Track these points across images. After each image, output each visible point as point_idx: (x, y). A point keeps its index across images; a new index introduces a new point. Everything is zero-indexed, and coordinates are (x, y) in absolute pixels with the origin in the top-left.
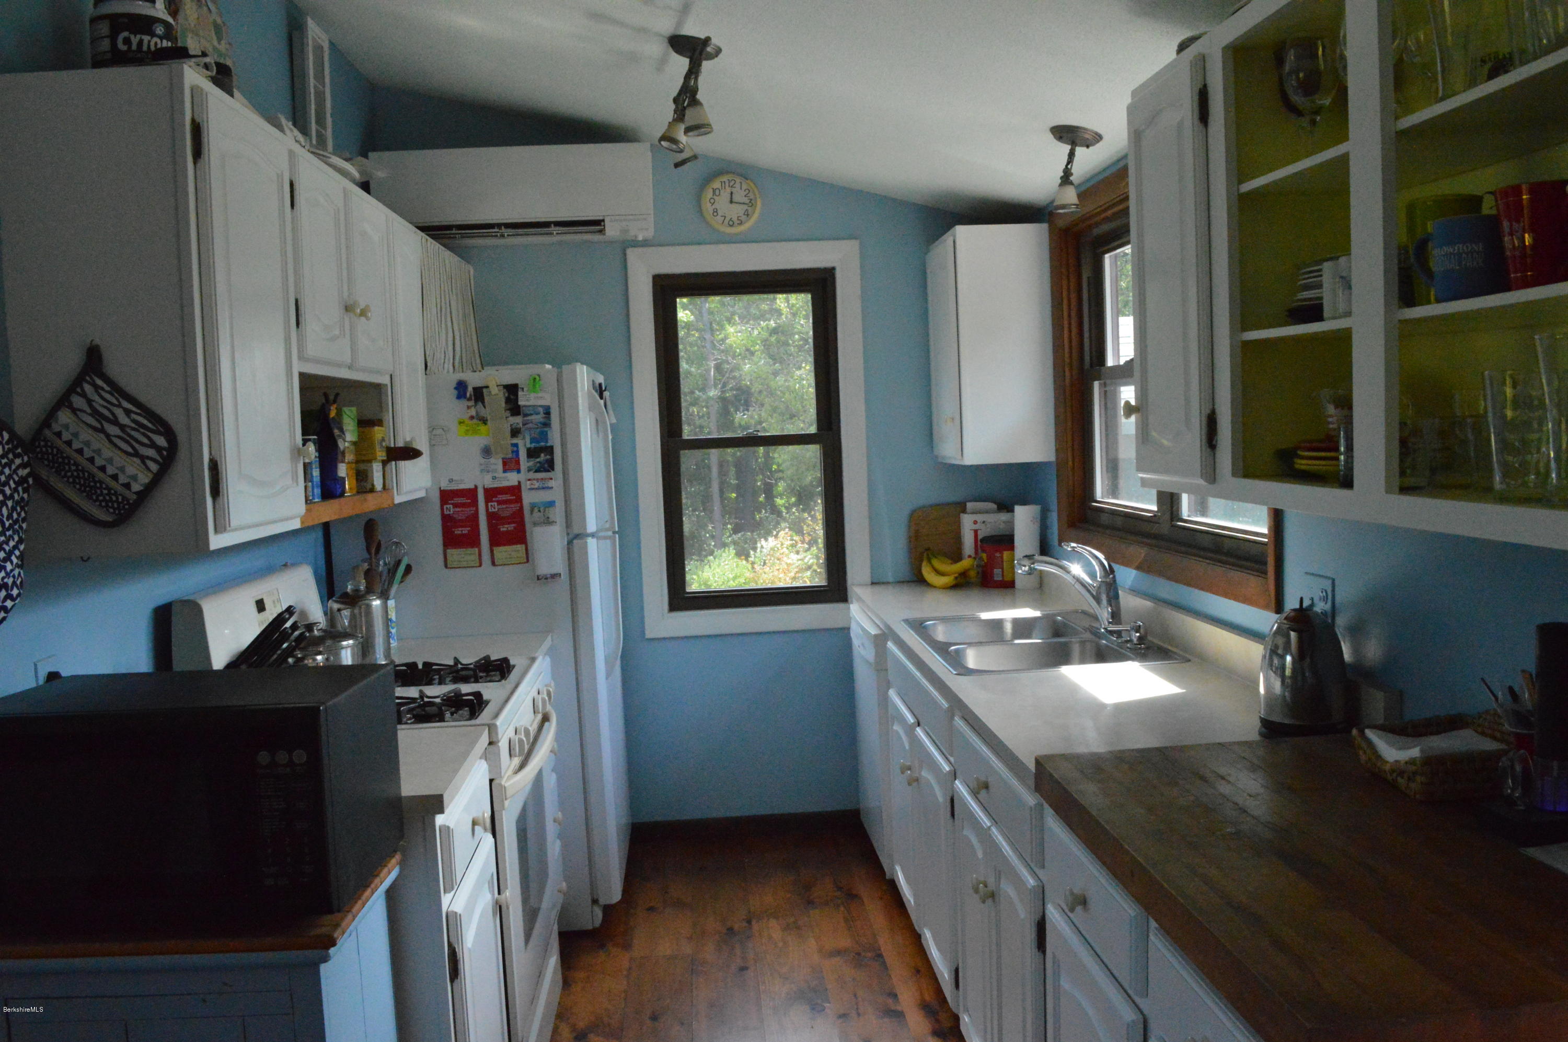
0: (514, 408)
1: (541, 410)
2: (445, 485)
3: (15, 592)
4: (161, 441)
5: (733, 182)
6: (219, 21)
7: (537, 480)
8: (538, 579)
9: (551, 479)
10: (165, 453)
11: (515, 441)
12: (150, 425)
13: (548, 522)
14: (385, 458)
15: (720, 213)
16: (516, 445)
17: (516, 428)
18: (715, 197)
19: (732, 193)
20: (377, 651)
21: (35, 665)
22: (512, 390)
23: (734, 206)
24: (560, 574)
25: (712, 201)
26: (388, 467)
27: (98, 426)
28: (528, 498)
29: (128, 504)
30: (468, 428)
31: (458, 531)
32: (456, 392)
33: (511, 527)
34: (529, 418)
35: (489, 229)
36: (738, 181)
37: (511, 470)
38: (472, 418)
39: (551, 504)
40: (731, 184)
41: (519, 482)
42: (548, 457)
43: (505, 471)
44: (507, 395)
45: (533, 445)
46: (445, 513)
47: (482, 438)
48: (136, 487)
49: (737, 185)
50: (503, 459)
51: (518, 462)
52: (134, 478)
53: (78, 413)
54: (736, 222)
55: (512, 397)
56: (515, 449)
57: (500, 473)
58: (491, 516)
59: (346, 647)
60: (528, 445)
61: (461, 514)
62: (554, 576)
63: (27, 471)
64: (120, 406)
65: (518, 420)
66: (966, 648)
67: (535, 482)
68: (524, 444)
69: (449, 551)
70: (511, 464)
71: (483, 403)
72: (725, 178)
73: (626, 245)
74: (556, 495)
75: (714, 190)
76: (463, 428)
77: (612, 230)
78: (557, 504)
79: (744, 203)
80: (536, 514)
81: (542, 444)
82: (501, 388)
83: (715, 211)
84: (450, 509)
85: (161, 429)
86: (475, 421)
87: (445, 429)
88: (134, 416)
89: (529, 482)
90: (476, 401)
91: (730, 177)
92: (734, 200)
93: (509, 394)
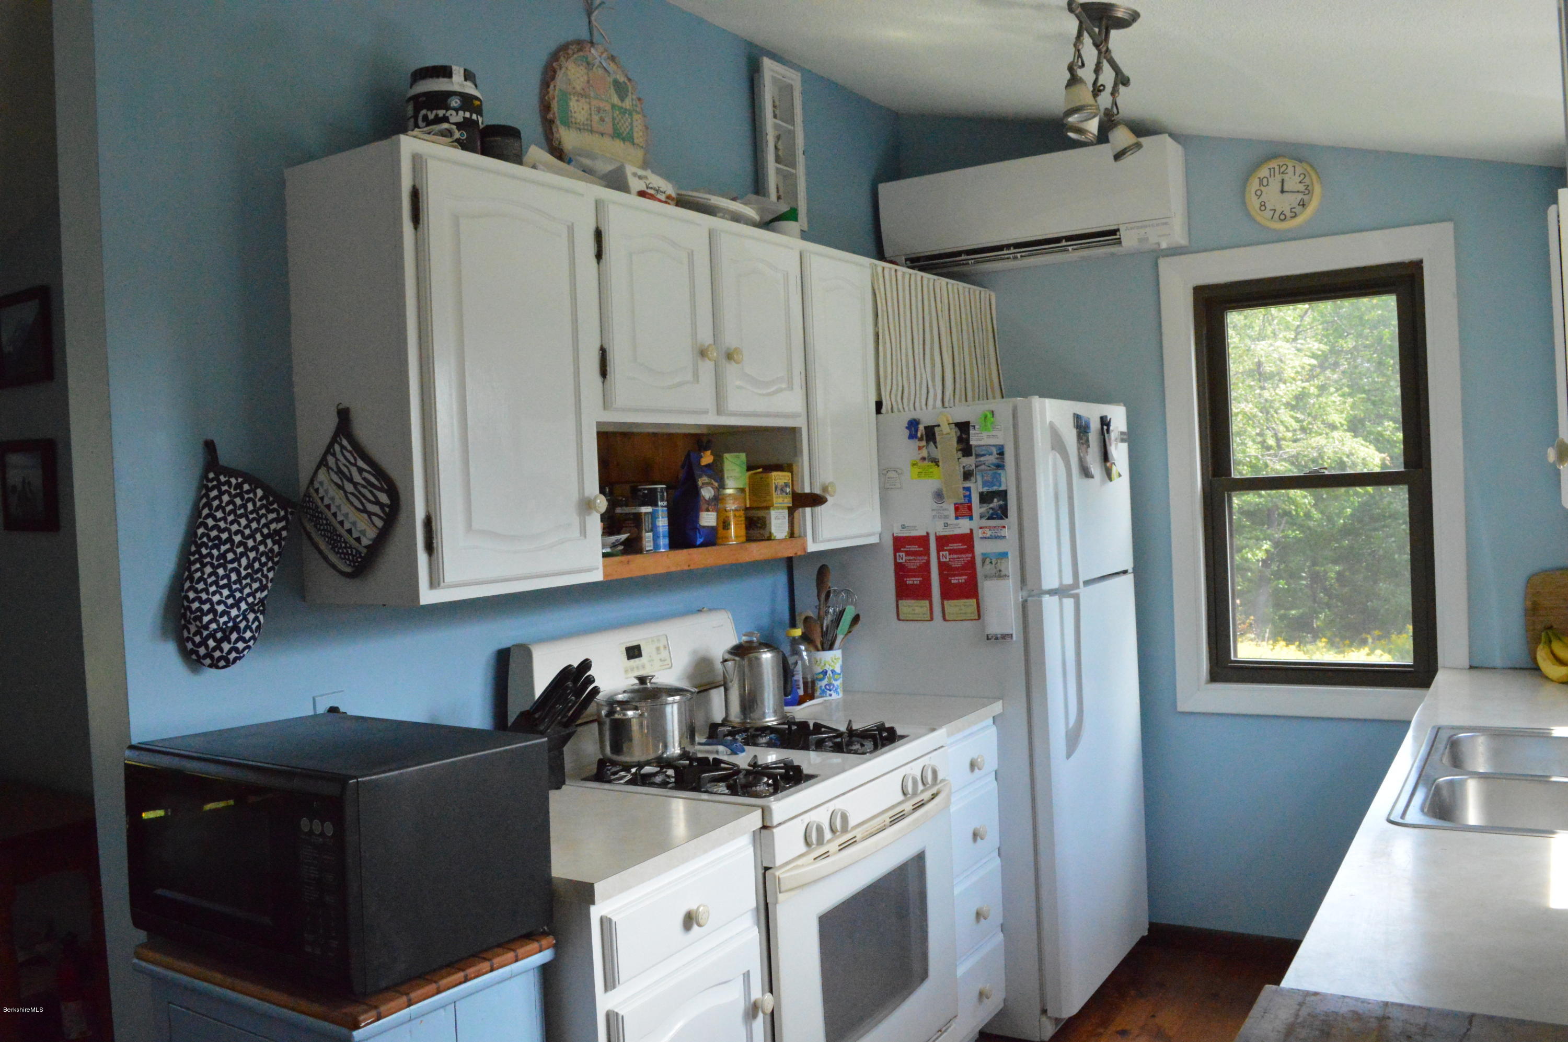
0: (966, 449)
1: (994, 451)
2: (899, 533)
3: (248, 635)
4: (384, 498)
5: (1285, 167)
6: (622, 79)
7: (990, 528)
8: (988, 639)
9: (1004, 527)
10: (387, 510)
11: (967, 485)
12: (376, 482)
13: (1000, 575)
14: (791, 505)
15: (1269, 206)
16: (968, 489)
17: (969, 471)
18: (1262, 188)
19: (1283, 181)
20: (766, 704)
21: (314, 699)
22: (963, 428)
23: (1285, 194)
24: (1012, 635)
25: (1258, 193)
26: (798, 513)
27: (339, 482)
28: (981, 548)
29: (361, 557)
30: (920, 470)
31: (909, 581)
32: (907, 432)
33: (962, 579)
34: (982, 459)
35: (997, 251)
36: (1290, 164)
37: (963, 516)
38: (924, 459)
39: (1004, 555)
40: (1282, 170)
41: (971, 530)
42: (1001, 502)
43: (957, 518)
44: (959, 434)
45: (985, 489)
46: (898, 561)
47: (933, 482)
48: (365, 542)
49: (1291, 170)
50: (955, 504)
51: (970, 508)
52: (363, 532)
53: (330, 471)
54: (1288, 214)
55: (964, 436)
56: (968, 493)
57: (952, 520)
58: (942, 566)
59: (673, 703)
60: (981, 490)
61: (915, 563)
62: (1006, 637)
63: (283, 524)
64: (355, 465)
65: (970, 462)
66: (1467, 779)
67: (988, 530)
68: (977, 487)
69: (900, 602)
70: (964, 510)
71: (935, 443)
72: (1274, 164)
73: (1156, 255)
74: (1009, 545)
75: (1261, 181)
76: (916, 470)
77: (1129, 239)
78: (1010, 555)
79: (1298, 192)
80: (988, 567)
81: (995, 488)
82: (953, 426)
83: (1263, 205)
84: (902, 558)
85: (385, 486)
86: (926, 463)
87: (899, 471)
88: (365, 475)
89: (980, 530)
90: (928, 441)
91: (1280, 161)
92: (1286, 188)
93: (961, 433)
